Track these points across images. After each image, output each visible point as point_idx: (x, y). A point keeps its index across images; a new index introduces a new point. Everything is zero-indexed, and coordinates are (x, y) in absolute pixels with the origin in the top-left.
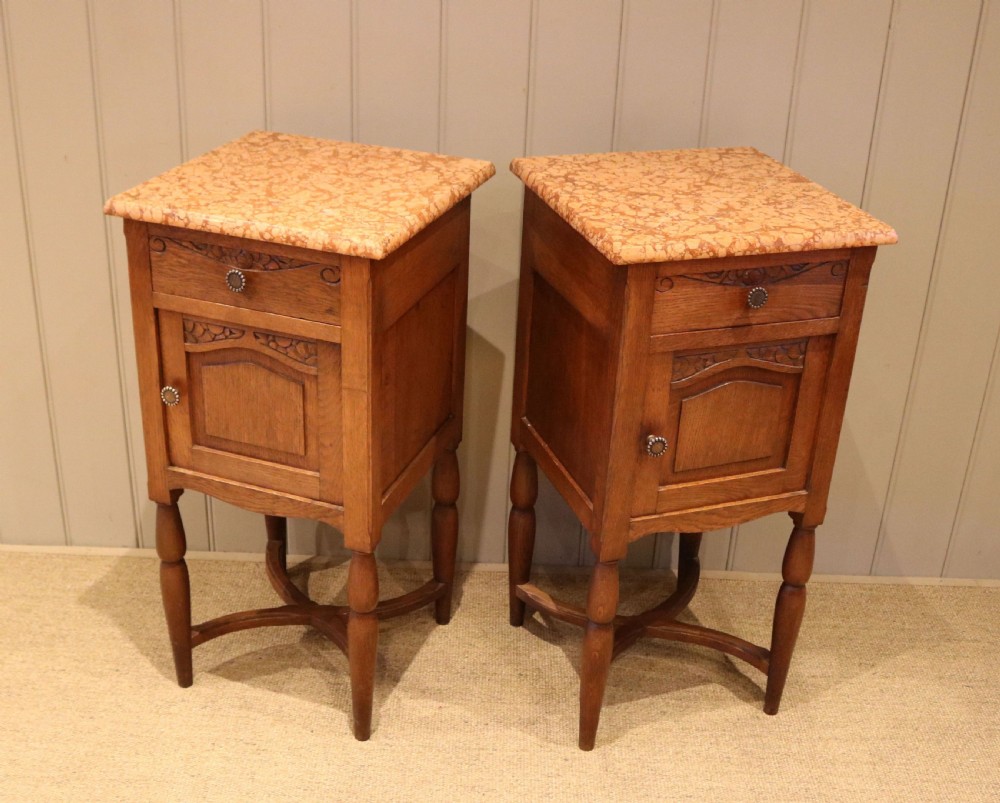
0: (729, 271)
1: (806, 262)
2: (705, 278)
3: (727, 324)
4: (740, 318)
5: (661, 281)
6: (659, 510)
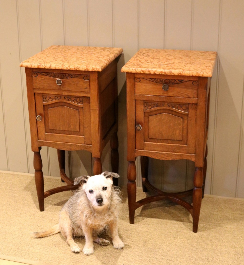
0: (158, 79)
1: (184, 79)
2: (150, 80)
3: (159, 94)
4: (163, 94)
5: (137, 79)
6: (145, 149)
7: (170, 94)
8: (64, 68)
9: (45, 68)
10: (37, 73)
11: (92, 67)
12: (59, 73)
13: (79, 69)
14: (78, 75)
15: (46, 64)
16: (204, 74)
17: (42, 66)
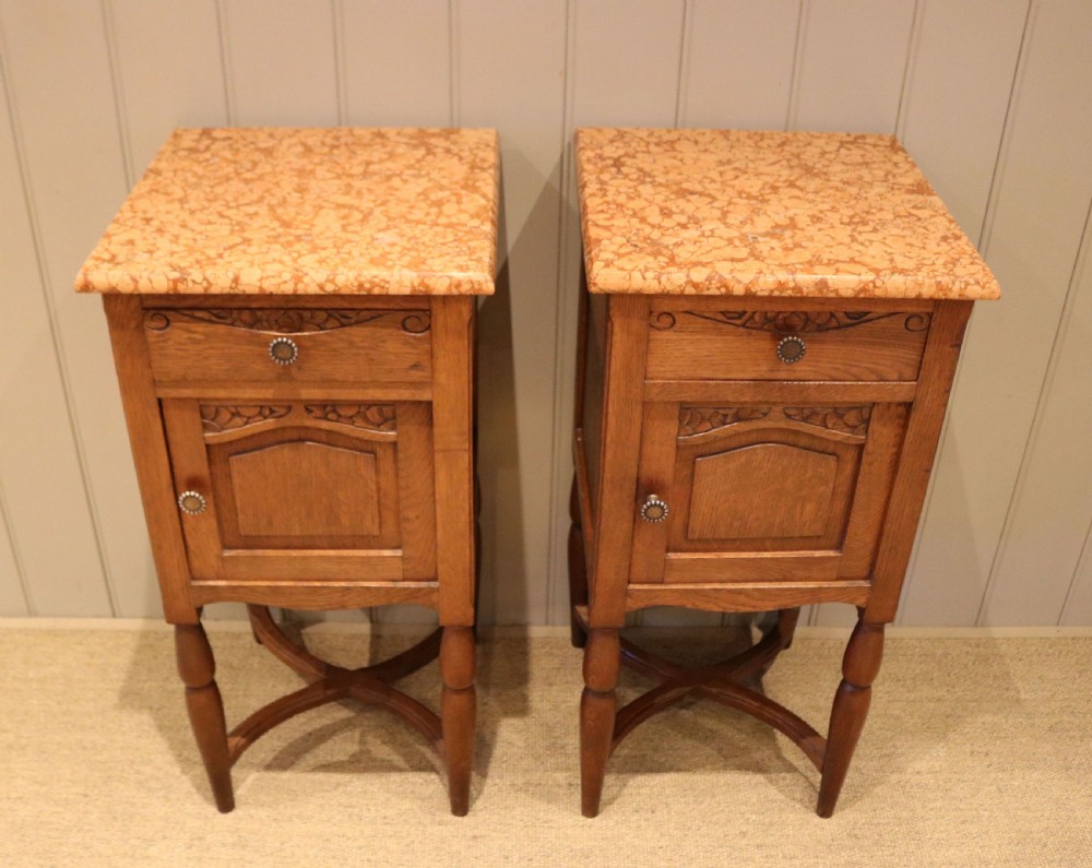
0: (754, 313)
1: (868, 309)
2: (720, 317)
3: (754, 376)
4: (772, 371)
5: (659, 317)
6: (667, 579)
7: (802, 368)
8: (307, 285)
9: (206, 289)
10: (163, 312)
11: (450, 278)
12: (277, 309)
13: (383, 287)
14: (373, 313)
15: (209, 273)
16: (969, 287)
17: (191, 284)
